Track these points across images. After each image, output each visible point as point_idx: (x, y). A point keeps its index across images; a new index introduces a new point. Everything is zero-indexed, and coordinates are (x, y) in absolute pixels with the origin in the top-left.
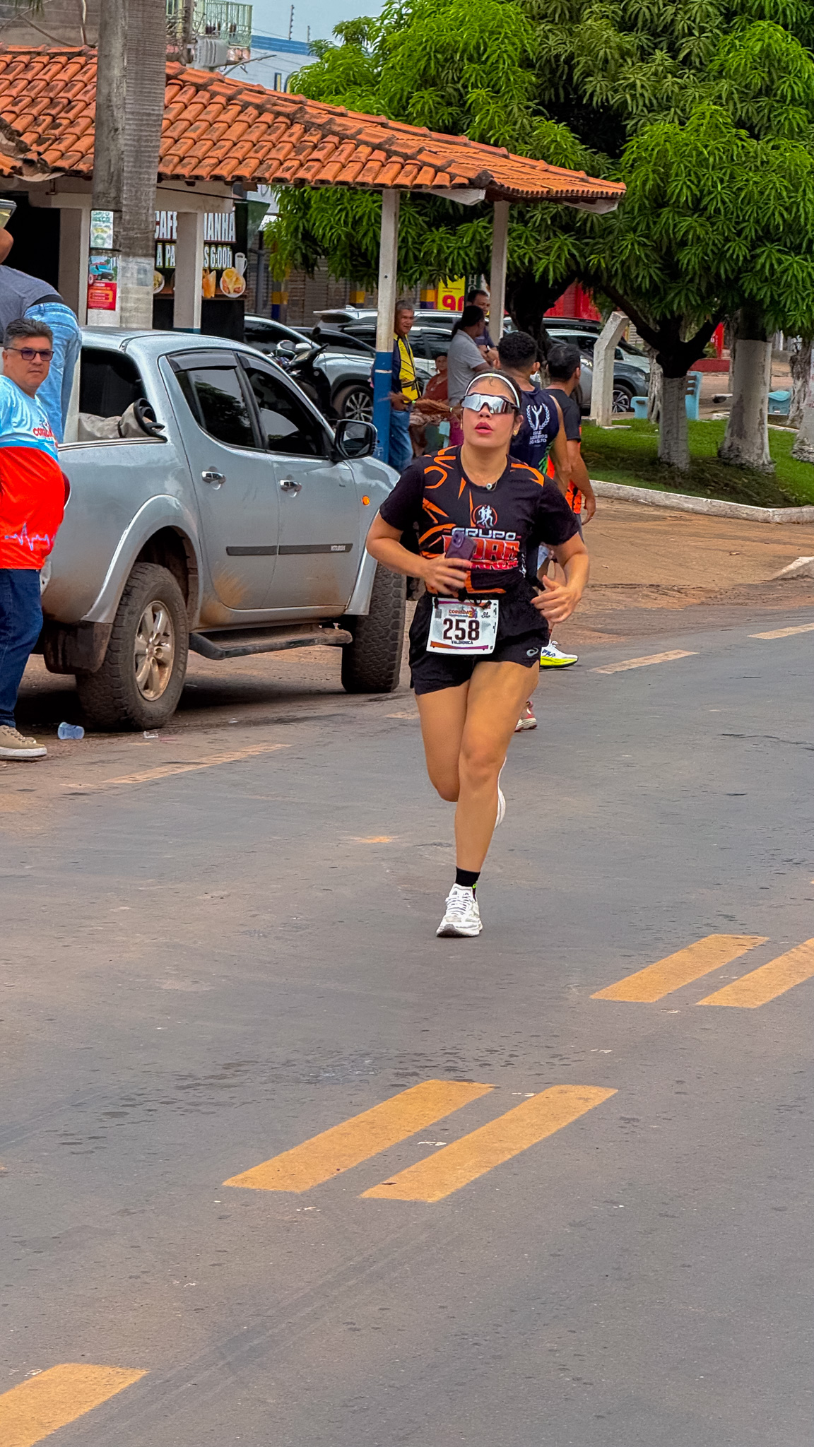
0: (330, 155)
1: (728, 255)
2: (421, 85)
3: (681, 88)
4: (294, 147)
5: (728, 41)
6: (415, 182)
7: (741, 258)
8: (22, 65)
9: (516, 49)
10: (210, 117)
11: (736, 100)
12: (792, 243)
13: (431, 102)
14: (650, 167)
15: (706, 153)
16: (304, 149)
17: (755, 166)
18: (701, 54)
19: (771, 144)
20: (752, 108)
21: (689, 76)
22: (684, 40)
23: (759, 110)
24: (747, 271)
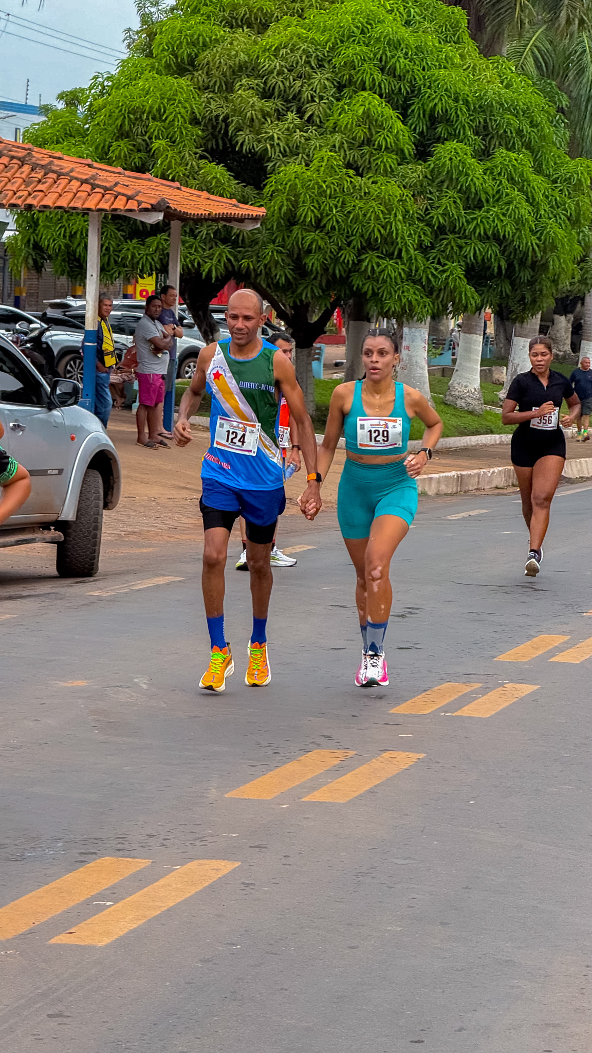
0: (51, 186)
1: (341, 260)
2: (118, 137)
3: (306, 140)
4: (24, 181)
5: (339, 106)
6: (112, 207)
7: (351, 262)
9: (187, 112)
11: (346, 149)
12: (386, 251)
13: (125, 149)
14: (284, 197)
15: (324, 186)
16: (32, 183)
17: (361, 196)
18: (321, 115)
19: (371, 180)
20: (357, 154)
21: (312, 131)
22: (308, 105)
23: (362, 156)
24: (355, 272)
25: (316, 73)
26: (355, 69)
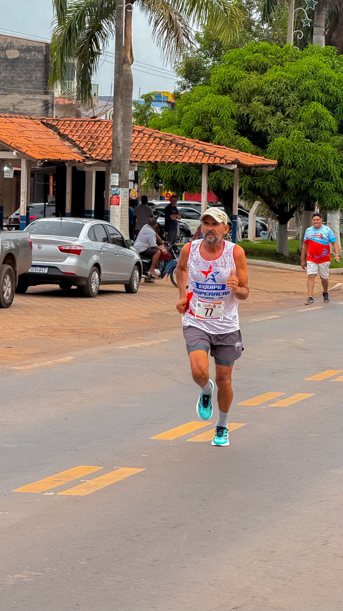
0: (185, 154)
2: (196, 125)
3: (287, 125)
4: (173, 151)
5: (302, 109)
6: (214, 162)
7: (309, 183)
8: (80, 125)
9: (229, 112)
10: (144, 142)
11: (306, 129)
12: (326, 177)
13: (200, 131)
14: (277, 152)
15: (296, 147)
16: (176, 152)
17: (313, 151)
18: (293, 113)
19: (318, 144)
20: (311, 132)
21: (289, 121)
22: (287, 108)
23: (314, 132)
24: (310, 187)
25: (290, 93)
26: (309, 91)
